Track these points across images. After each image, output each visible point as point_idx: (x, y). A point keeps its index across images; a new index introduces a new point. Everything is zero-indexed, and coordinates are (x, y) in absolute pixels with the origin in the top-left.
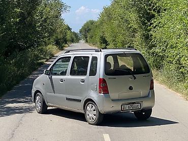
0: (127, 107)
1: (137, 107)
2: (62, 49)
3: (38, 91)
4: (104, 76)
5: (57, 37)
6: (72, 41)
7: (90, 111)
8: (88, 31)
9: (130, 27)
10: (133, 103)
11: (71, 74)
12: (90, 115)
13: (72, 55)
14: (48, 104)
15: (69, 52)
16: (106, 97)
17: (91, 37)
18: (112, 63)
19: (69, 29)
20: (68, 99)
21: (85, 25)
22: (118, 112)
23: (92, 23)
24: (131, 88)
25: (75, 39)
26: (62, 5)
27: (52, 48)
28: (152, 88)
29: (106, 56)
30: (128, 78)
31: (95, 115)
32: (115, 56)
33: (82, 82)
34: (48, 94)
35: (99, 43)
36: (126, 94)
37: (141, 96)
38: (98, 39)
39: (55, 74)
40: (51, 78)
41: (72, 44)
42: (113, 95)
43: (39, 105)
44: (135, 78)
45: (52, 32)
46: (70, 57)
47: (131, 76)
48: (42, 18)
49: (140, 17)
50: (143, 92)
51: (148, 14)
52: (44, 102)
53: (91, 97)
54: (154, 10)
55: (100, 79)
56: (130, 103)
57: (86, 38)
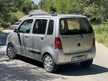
0: (76, 59)
1: (83, 58)
2: (27, 14)
3: (10, 43)
7: (48, 61)
8: (43, 4)
10: (81, 56)
11: (33, 33)
13: (34, 18)
15: (32, 16)
16: (60, 52)
17: (44, 7)
18: (63, 25)
19: (33, 3)
20: (31, 51)
24: (79, 45)
28: (94, 44)
30: (77, 37)
31: (51, 65)
33: (42, 39)
35: (49, 10)
37: (87, 50)
41: (35, 11)
42: (66, 50)
44: (82, 37)
46: (33, 20)
47: (80, 35)
53: (48, 51)
55: (56, 38)
56: (78, 56)
57: (41, 7)
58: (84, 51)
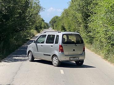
0: (72, 59)
1: (77, 59)
2: (39, 32)
3: (30, 51)
4: (61, 44)
5: (36, 25)
6: (45, 28)
7: (55, 60)
8: (55, 22)
9: (78, 21)
10: (75, 57)
11: (46, 43)
12: (55, 62)
14: (34, 57)
16: (62, 54)
17: (56, 26)
18: (66, 39)
20: (44, 55)
21: (53, 19)
22: (68, 61)
23: (57, 17)
24: (74, 50)
25: (47, 27)
26: (40, 8)
27: (34, 31)
28: (84, 51)
29: (63, 35)
30: (73, 45)
31: (57, 62)
32: (67, 35)
33: (51, 47)
34: (35, 52)
35: (60, 30)
36: (72, 53)
37: (79, 54)
38: (60, 27)
39: (39, 43)
40: (36, 45)
42: (66, 53)
43: (30, 57)
44: (76, 46)
45: (34, 22)
46: (46, 35)
48: (29, 14)
49: (83, 16)
50: (80, 52)
51: (87, 14)
52: (33, 56)
54: (90, 13)
55: (60, 45)
56: (73, 57)
57: (53, 26)
58: (77, 54)
